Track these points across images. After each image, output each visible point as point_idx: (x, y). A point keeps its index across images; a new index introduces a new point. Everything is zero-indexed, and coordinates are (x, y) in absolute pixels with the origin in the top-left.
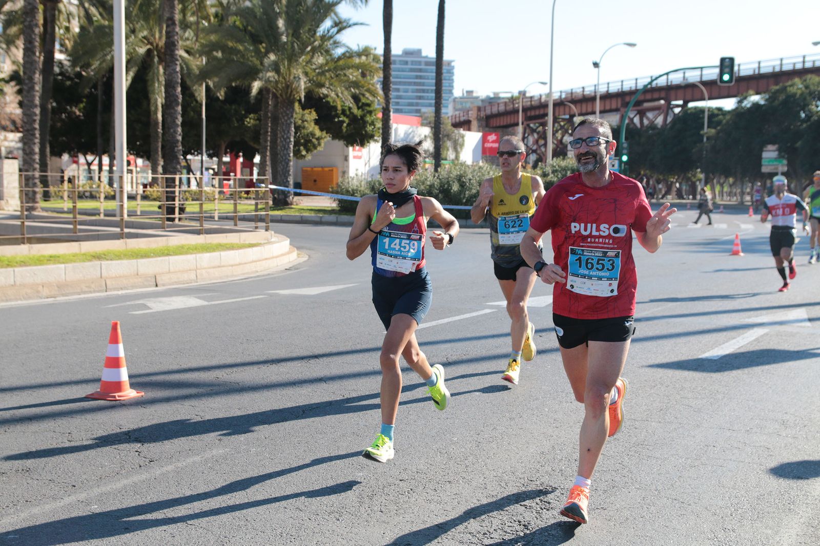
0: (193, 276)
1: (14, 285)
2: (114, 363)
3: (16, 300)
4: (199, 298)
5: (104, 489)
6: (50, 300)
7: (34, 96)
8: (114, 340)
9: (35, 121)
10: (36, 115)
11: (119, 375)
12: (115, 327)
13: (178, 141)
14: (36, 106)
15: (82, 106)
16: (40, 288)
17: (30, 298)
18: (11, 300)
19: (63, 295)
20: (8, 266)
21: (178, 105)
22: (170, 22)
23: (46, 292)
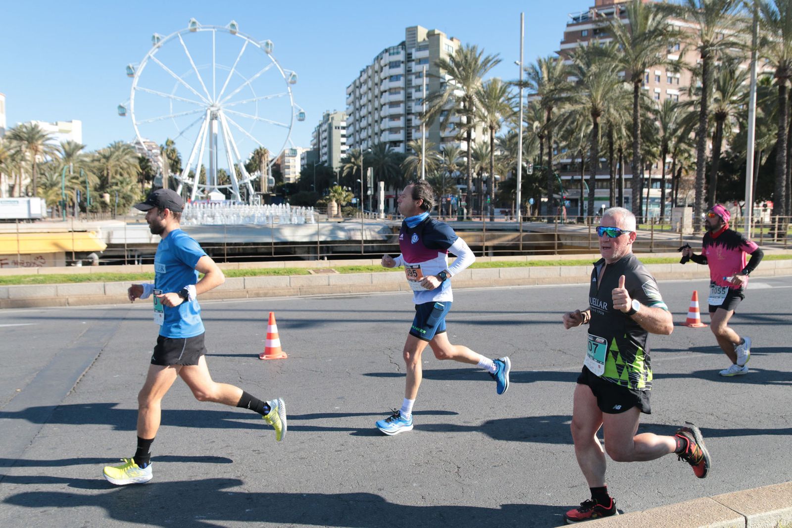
0: (772, 272)
1: (671, 272)
2: (693, 310)
3: (671, 279)
4: (769, 284)
5: (666, 359)
6: (688, 281)
7: (702, 174)
8: (694, 299)
9: (702, 187)
10: (702, 184)
11: (695, 316)
12: (694, 294)
13: (782, 195)
14: (703, 179)
15: (739, 174)
16: (684, 274)
17: (678, 279)
18: (668, 279)
19: (696, 278)
20: (669, 263)
21: (783, 175)
22: (781, 129)
23: (686, 276)
